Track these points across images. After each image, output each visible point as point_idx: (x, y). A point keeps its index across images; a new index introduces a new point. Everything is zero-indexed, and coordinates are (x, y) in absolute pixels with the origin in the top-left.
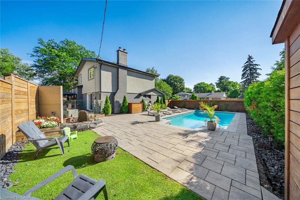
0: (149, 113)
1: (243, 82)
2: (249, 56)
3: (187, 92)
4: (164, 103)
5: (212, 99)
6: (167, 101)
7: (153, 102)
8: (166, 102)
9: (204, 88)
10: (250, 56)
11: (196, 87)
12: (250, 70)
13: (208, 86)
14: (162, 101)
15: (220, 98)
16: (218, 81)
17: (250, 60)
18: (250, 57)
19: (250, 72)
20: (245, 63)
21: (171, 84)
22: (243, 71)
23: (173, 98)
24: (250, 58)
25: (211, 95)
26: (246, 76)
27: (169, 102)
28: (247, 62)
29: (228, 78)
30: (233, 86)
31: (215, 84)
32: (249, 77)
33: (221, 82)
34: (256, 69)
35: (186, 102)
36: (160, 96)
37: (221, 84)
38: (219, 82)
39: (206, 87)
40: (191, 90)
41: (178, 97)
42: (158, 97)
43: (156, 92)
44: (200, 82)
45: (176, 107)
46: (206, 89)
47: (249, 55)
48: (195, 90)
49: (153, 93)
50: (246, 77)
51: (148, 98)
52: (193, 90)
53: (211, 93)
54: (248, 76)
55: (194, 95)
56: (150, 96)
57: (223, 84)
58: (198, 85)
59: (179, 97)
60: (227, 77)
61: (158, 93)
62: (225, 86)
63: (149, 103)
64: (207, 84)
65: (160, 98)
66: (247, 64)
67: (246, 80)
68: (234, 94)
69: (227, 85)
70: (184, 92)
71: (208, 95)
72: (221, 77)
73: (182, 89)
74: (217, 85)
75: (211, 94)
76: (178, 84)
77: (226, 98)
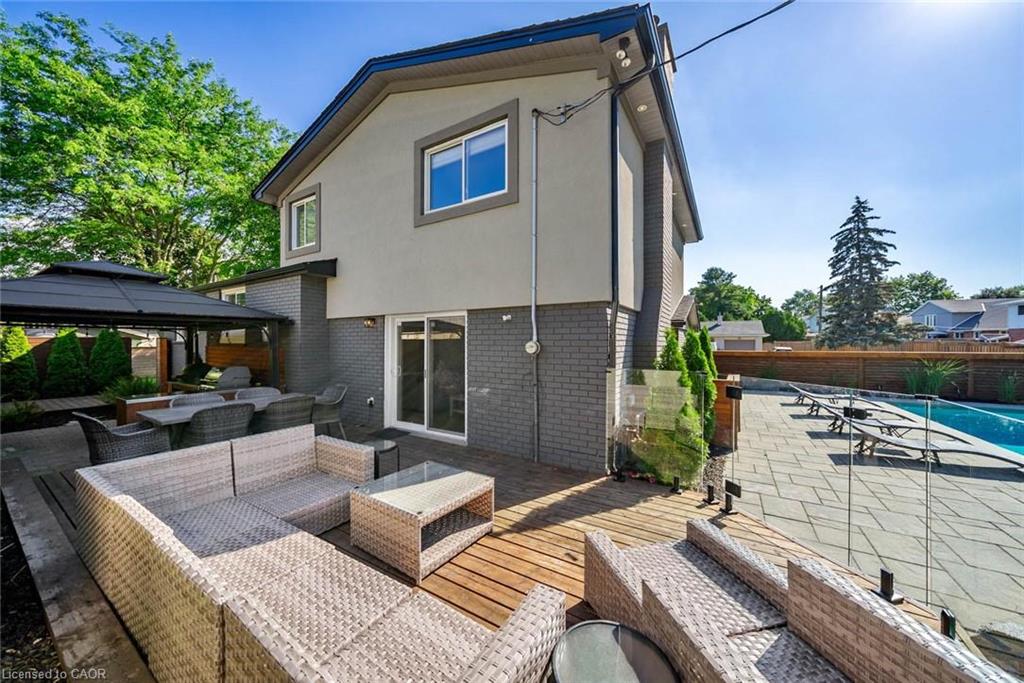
1: (834, 286)
2: (859, 202)
5: (726, 343)
10: (862, 200)
12: (860, 249)
15: (754, 341)
16: (703, 283)
17: (859, 215)
18: (861, 203)
19: (860, 255)
20: (844, 225)
22: (836, 249)
24: (860, 208)
26: (848, 266)
28: (850, 220)
29: (731, 276)
32: (856, 272)
33: (709, 288)
34: (876, 245)
37: (711, 294)
38: (704, 286)
47: (858, 198)
50: (846, 272)
53: (715, 323)
54: (851, 269)
57: (718, 294)
60: (727, 271)
62: (722, 299)
66: (849, 226)
67: (844, 282)
69: (729, 298)
72: (711, 270)
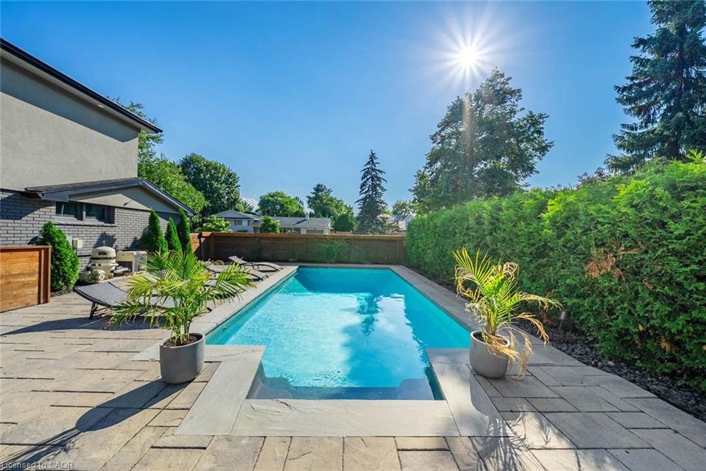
0: (100, 307)
1: (362, 200)
3: (245, 212)
4: (185, 241)
5: (307, 231)
6: (193, 237)
7: (124, 240)
8: (192, 241)
9: (282, 206)
11: (264, 203)
12: (373, 180)
13: (291, 202)
14: (175, 237)
15: (322, 231)
16: (314, 193)
17: (372, 161)
18: (373, 154)
19: (372, 183)
20: (366, 165)
21: (198, 184)
22: (363, 178)
23: (204, 225)
24: (373, 156)
25: (305, 222)
26: (367, 189)
27: (203, 240)
28: (368, 163)
29: (329, 191)
30: (337, 207)
31: (305, 201)
32: (371, 193)
33: (317, 197)
34: (379, 179)
35: (262, 241)
36: (165, 216)
37: (318, 201)
38: (314, 195)
39: (286, 203)
40: (251, 209)
41: (223, 223)
42: (153, 220)
43: (141, 194)
44: (273, 191)
45: (234, 258)
46: (287, 208)
47: (372, 151)
48: (261, 209)
49: (127, 200)
50: (366, 192)
51: (93, 221)
52: (256, 207)
53: (303, 219)
54: (368, 190)
55: (270, 220)
56: (106, 214)
57: (322, 201)
58: (270, 198)
59: (227, 225)
60: (328, 187)
61: (153, 200)
62: (323, 205)
63: (99, 244)
64: (290, 197)
65: (163, 224)
66: (368, 166)
67: (366, 198)
68: (342, 223)
69: (328, 204)
70: (236, 210)
71: (299, 223)
72: (319, 185)
73: (233, 203)
74: (309, 202)
75: (305, 220)
76: (223, 189)
77: (331, 230)
